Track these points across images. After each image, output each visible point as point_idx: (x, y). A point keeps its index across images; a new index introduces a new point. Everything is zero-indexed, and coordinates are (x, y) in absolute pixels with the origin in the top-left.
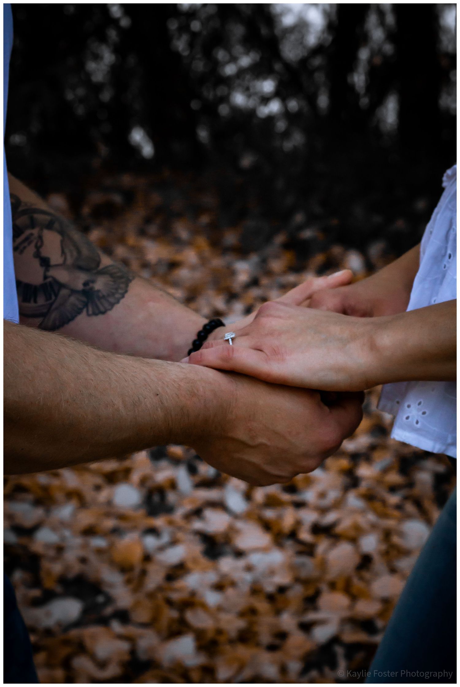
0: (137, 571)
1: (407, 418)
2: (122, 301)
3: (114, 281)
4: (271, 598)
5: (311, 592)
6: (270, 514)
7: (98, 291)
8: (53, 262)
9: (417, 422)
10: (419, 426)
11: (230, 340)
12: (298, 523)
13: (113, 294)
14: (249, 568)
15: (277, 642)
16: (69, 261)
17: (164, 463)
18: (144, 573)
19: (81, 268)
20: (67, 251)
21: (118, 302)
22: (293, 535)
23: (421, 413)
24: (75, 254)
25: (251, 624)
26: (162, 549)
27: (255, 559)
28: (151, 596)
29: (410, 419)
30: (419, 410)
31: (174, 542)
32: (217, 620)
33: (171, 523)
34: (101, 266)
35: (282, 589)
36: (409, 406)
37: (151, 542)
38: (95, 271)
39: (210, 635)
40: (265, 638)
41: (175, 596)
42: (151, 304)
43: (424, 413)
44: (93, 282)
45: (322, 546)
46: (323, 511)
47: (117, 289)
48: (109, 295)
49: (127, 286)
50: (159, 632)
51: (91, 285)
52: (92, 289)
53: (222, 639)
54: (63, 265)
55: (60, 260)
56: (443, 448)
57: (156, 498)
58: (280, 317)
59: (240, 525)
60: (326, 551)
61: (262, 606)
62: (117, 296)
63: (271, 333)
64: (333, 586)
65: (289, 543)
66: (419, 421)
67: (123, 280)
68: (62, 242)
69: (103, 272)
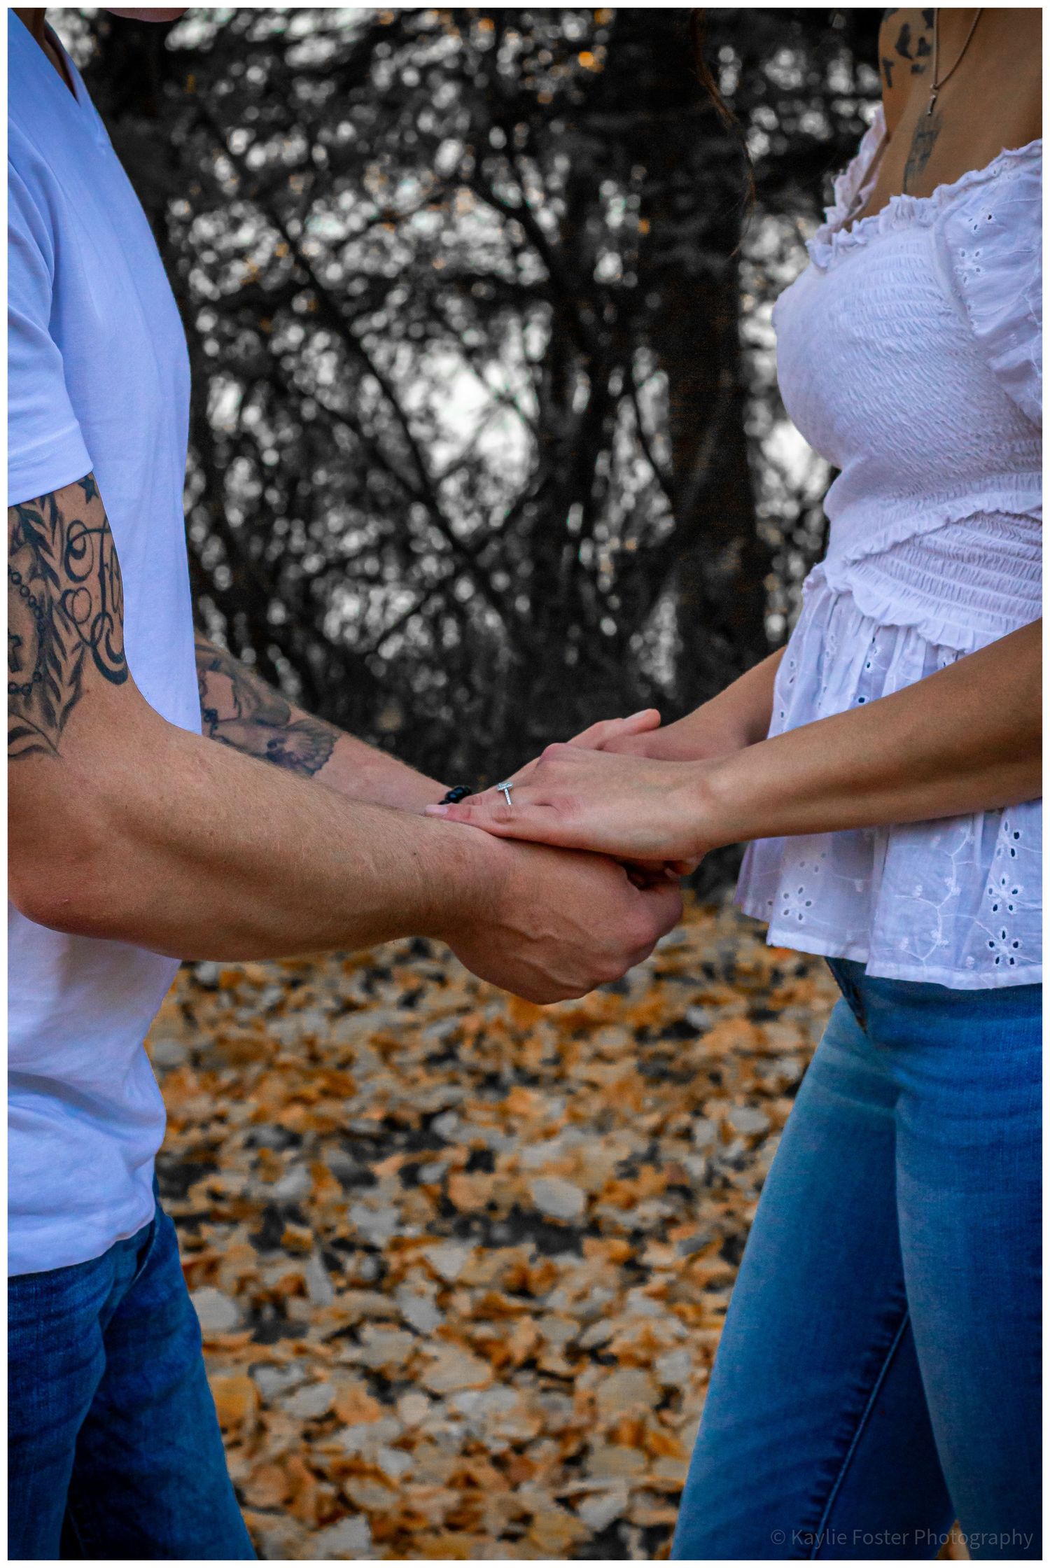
0: (250, 1424)
1: (786, 913)
2: (326, 766)
3: (312, 740)
4: (499, 1462)
5: (573, 1449)
6: (483, 1331)
7: (291, 753)
8: (222, 716)
9: (800, 917)
10: (802, 922)
11: (506, 790)
12: (540, 1342)
13: (312, 758)
14: (455, 1417)
15: (518, 1528)
16: (246, 713)
17: (279, 1255)
18: (261, 1428)
19: (262, 723)
20: (242, 699)
21: (320, 767)
22: (530, 1364)
23: (803, 904)
24: (253, 703)
25: (466, 1501)
26: (291, 1391)
27: (463, 1402)
28: (281, 1461)
29: (790, 914)
30: (800, 900)
31: (311, 1382)
32: (405, 1497)
33: (301, 1351)
34: (292, 721)
35: (519, 1447)
36: (786, 896)
37: (267, 1378)
38: (283, 727)
39: (396, 1518)
40: (496, 1522)
41: (325, 1462)
42: (368, 769)
43: (808, 904)
44: (283, 741)
45: (588, 1375)
46: (587, 1321)
47: (317, 751)
48: (306, 759)
49: (332, 745)
50: (300, 1520)
51: (279, 745)
52: (281, 751)
53: (414, 1526)
54: (238, 719)
55: (233, 713)
56: (842, 949)
57: (268, 1313)
58: (574, 761)
59: (430, 1350)
60: (595, 1385)
61: (486, 1474)
62: (317, 759)
63: (563, 781)
64: (612, 1437)
65: (526, 1377)
66: (803, 915)
67: (326, 738)
68: (234, 687)
69: (294, 729)
